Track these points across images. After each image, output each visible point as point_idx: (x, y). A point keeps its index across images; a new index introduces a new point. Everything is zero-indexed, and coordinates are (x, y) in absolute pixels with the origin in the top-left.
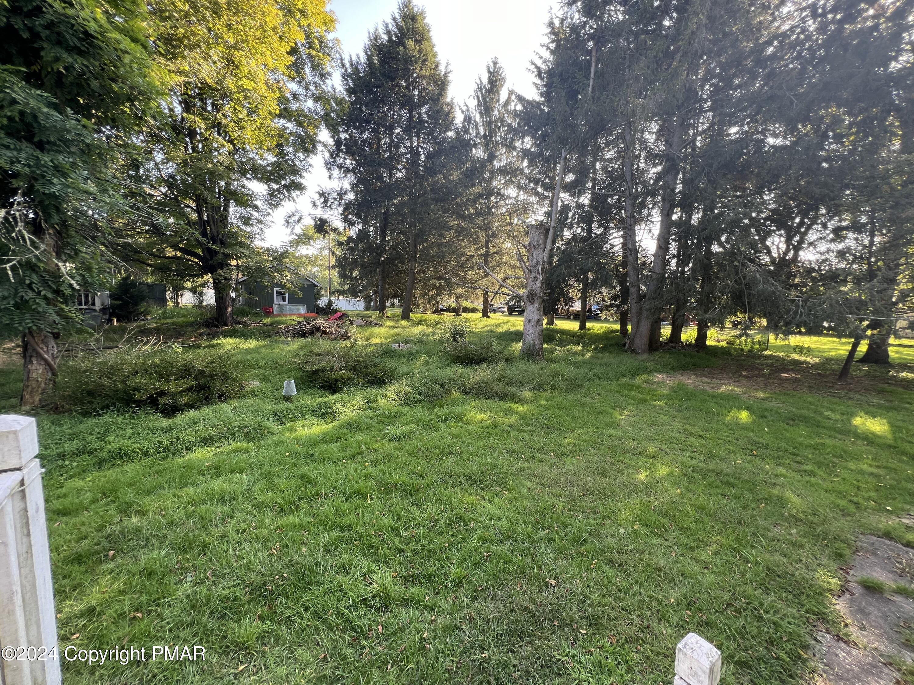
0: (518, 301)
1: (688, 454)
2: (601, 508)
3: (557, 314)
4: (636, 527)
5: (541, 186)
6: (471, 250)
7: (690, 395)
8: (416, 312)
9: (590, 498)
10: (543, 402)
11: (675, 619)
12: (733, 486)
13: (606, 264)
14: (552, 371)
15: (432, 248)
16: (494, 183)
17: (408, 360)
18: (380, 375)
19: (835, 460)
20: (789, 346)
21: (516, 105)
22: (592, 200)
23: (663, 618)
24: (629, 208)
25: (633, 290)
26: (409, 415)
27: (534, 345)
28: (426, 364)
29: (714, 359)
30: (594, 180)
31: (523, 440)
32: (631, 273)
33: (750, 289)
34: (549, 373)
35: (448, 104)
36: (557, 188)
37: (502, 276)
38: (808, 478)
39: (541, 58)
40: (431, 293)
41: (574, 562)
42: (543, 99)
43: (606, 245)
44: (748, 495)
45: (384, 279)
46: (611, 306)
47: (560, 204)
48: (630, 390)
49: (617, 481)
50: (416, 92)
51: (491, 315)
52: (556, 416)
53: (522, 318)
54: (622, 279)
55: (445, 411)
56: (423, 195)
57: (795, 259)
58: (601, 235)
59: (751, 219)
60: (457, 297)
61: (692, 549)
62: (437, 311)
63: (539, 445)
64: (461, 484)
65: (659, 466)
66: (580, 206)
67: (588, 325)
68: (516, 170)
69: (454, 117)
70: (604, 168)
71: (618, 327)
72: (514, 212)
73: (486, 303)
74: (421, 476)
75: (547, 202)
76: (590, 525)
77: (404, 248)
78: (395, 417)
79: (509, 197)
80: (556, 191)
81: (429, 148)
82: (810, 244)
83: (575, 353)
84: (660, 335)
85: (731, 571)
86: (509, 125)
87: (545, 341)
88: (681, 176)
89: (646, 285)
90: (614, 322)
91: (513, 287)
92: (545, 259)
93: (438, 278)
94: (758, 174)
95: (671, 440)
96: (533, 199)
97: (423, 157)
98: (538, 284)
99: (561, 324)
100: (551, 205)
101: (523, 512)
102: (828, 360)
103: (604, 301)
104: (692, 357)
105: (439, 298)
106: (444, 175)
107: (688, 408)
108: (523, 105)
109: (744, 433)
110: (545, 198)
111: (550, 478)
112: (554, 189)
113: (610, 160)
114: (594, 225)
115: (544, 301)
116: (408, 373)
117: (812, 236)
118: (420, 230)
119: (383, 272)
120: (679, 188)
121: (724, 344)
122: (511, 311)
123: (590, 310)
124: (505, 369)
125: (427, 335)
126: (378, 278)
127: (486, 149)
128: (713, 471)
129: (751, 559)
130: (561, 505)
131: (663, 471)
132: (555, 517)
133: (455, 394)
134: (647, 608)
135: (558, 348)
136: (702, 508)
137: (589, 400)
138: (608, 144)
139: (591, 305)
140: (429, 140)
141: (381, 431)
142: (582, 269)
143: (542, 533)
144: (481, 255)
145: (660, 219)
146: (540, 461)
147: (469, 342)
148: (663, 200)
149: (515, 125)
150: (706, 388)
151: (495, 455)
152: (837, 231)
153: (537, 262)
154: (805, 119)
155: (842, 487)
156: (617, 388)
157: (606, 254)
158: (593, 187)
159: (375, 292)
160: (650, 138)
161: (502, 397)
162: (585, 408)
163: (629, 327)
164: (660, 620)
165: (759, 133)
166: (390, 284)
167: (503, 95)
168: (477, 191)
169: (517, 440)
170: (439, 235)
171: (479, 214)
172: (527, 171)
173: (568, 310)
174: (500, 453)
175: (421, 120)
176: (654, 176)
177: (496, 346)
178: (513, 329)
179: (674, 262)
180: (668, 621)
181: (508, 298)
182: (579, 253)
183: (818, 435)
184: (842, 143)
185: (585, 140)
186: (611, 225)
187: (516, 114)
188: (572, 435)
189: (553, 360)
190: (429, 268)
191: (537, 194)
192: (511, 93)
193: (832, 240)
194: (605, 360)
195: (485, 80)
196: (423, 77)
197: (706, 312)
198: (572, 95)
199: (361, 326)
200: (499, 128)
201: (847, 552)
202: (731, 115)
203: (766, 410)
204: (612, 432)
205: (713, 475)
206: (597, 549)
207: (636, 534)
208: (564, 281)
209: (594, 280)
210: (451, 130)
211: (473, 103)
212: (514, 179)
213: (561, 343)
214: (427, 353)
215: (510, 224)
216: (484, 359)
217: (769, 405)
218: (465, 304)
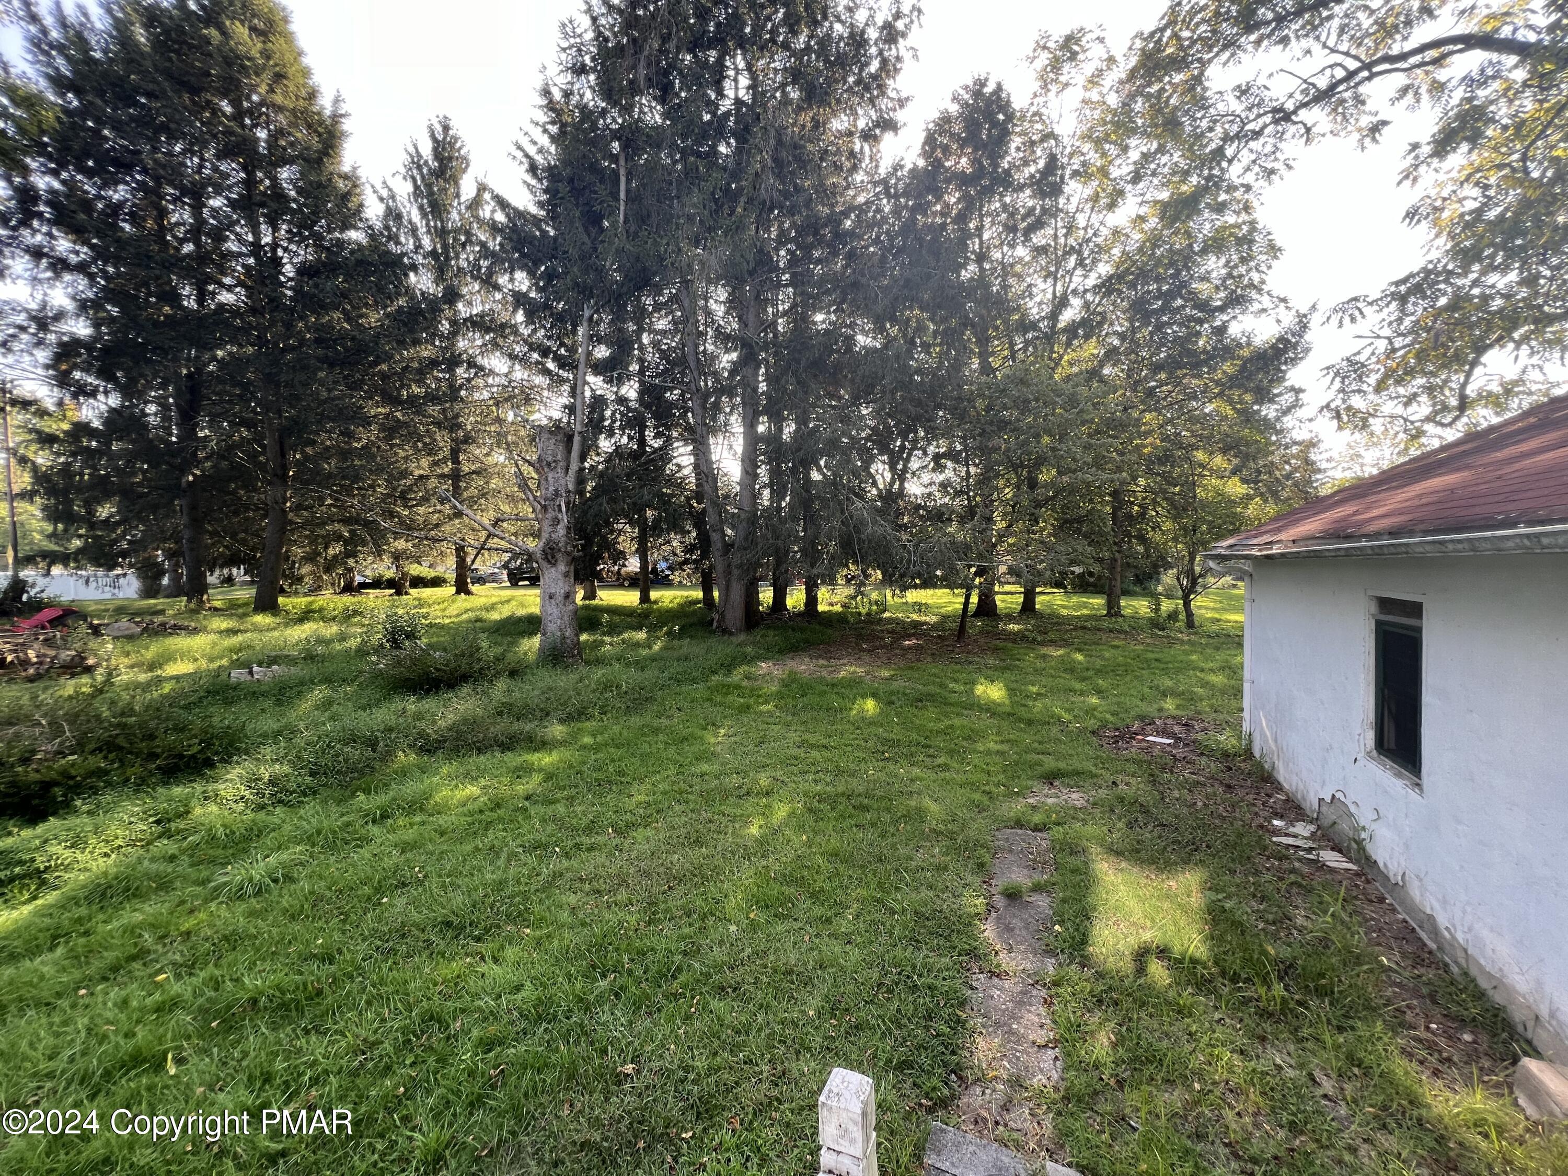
0: (527, 561)
1: (811, 777)
2: (699, 902)
3: (601, 580)
4: (752, 916)
5: (554, 360)
6: (421, 466)
7: (805, 688)
8: (296, 593)
9: (681, 890)
10: (587, 740)
11: (816, 1041)
12: (866, 809)
13: (673, 495)
14: (598, 682)
15: (327, 460)
16: (462, 344)
17: (279, 703)
18: (195, 749)
19: (964, 743)
20: (906, 603)
21: (493, 211)
22: (641, 393)
23: (802, 1048)
24: (698, 410)
25: (715, 537)
26: (287, 827)
27: (564, 638)
28: (327, 704)
29: (830, 631)
30: (641, 361)
31: (554, 819)
32: (710, 510)
33: (858, 531)
34: (593, 686)
35: (345, 177)
36: (581, 367)
37: (492, 514)
38: (942, 775)
39: (535, 143)
40: (331, 552)
41: (663, 1015)
42: (543, 213)
43: (670, 466)
44: (886, 817)
45: (196, 523)
46: (686, 562)
47: (588, 394)
48: (727, 694)
49: (719, 848)
50: (262, 134)
51: (475, 588)
52: (613, 761)
53: (537, 591)
54: (699, 520)
55: (381, 799)
56: (293, 349)
57: (901, 493)
58: (660, 449)
59: (851, 438)
60: (397, 557)
61: (828, 921)
62: (349, 588)
63: (584, 822)
64: (429, 943)
65: (776, 805)
66: (622, 400)
67: (654, 595)
68: (503, 326)
69: (361, 205)
70: (656, 344)
71: (699, 594)
72: (506, 400)
73: (462, 568)
74: (327, 958)
75: (566, 387)
76: (682, 938)
77: (253, 456)
78: (247, 839)
79: (492, 372)
80: (580, 373)
81: (305, 254)
82: (914, 473)
83: (637, 645)
84: (758, 603)
85: (877, 933)
86: (483, 245)
87: (581, 629)
88: (762, 371)
89: (733, 528)
90: (693, 587)
91: (516, 534)
92: (571, 487)
93: (346, 521)
94: (852, 381)
95: (789, 762)
96: (539, 380)
97: (289, 270)
98: (561, 531)
99: (610, 597)
100: (573, 393)
101: (566, 955)
102: (945, 617)
103: (675, 555)
104: (802, 630)
105: (351, 562)
106: (344, 312)
107: (804, 708)
108: (508, 215)
109: (873, 729)
110: (562, 381)
111: (609, 875)
112: (576, 367)
113: (664, 333)
114: (649, 434)
115: (574, 559)
116: (280, 733)
117: (914, 464)
118: (294, 421)
119: (193, 508)
120: (763, 387)
121: (838, 608)
122: (515, 579)
123: (654, 570)
124: (509, 691)
125: (327, 642)
126: (181, 521)
127: (440, 278)
128: (843, 794)
129: (897, 907)
130: (633, 920)
131: (781, 812)
132: (623, 947)
133: (404, 758)
134: (780, 1041)
135: (608, 639)
136: (834, 854)
137: (665, 722)
138: (658, 307)
139: (655, 563)
140: (304, 239)
141: (203, 883)
142: (634, 504)
143: (603, 984)
144: (442, 476)
145: (741, 430)
146: (589, 850)
147: (430, 646)
148: (744, 403)
149: (494, 244)
150: (824, 674)
151: (501, 862)
152: (937, 457)
153: (556, 491)
154: (894, 320)
155: (972, 778)
156: (707, 694)
157: (671, 481)
158: (641, 372)
159: (170, 555)
160: (719, 310)
161: (508, 744)
162: (661, 737)
163: (716, 594)
164: (798, 1053)
165: (846, 326)
166: (213, 534)
167: (468, 189)
168: (425, 354)
169: (543, 821)
170: (342, 433)
171: (432, 397)
172: (525, 331)
173: (619, 573)
174: (513, 855)
175: (278, 194)
176: (728, 366)
177: (487, 648)
178: (521, 612)
179: (766, 493)
180: (809, 1049)
181: (506, 556)
182: (629, 476)
183: (947, 716)
184: (929, 353)
185: (620, 295)
186: (675, 434)
187: (494, 228)
188: (643, 788)
189: (599, 662)
190: (321, 499)
191: (547, 372)
192: (482, 188)
193: (934, 470)
194: (685, 650)
195: (426, 150)
196: (280, 109)
197: (813, 566)
198: (593, 220)
199: (130, 638)
200: (464, 245)
201: (987, 858)
202: (816, 297)
203: (892, 693)
204: (705, 767)
205: (843, 800)
206: (698, 975)
207: (753, 926)
208: (608, 524)
209: (657, 521)
210: (357, 228)
211: (404, 189)
212: (500, 341)
213: (613, 630)
214: (327, 680)
215: (499, 420)
216: (465, 678)
217: (896, 685)
218: (415, 570)
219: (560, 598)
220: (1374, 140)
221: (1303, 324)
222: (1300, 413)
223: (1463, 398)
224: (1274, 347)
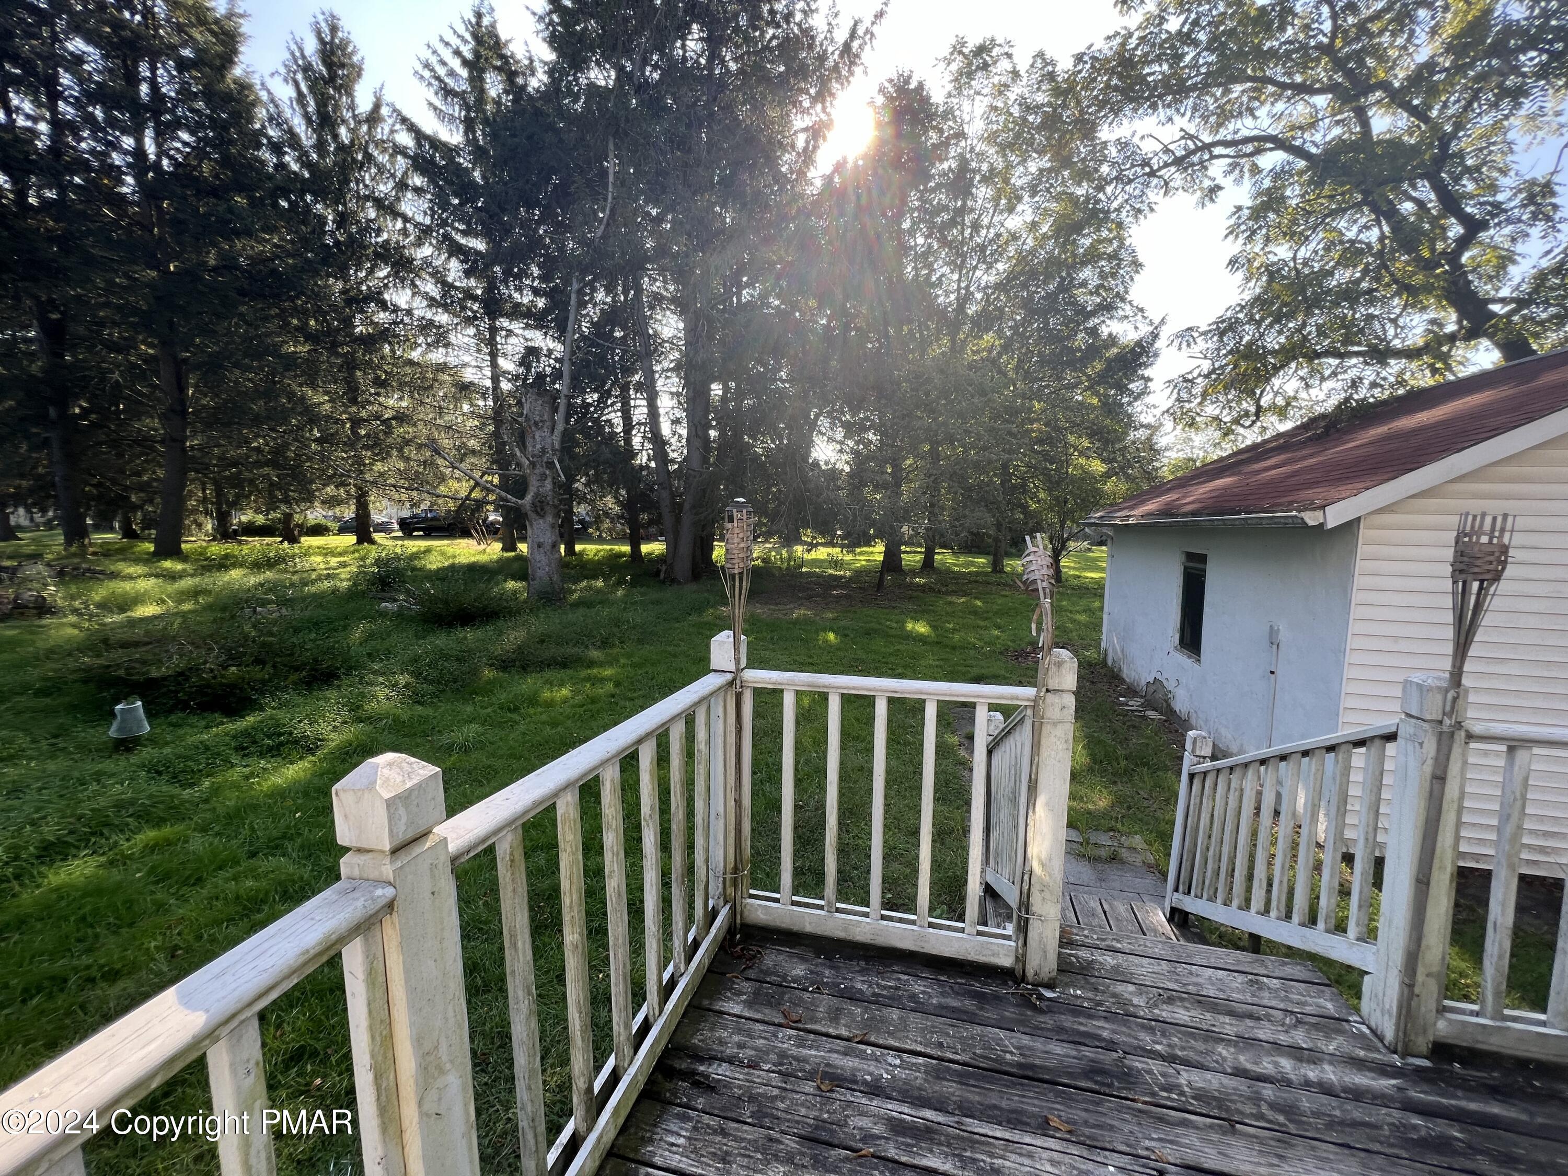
10: (624, 661)
21: (397, 132)
25: (663, 494)
27: (552, 583)
86: (381, 167)
92: (557, 446)
98: (549, 485)
107: (780, 639)
109: (841, 653)
150: (780, 615)
153: (543, 449)
183: (891, 643)
187: (396, 150)
192: (380, 101)
195: (312, 52)
203: (844, 629)
217: (842, 623)
219: (548, 547)
220: (1212, 200)
221: (1155, 336)
222: (1148, 399)
223: (1259, 409)
224: (1133, 349)
